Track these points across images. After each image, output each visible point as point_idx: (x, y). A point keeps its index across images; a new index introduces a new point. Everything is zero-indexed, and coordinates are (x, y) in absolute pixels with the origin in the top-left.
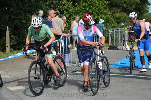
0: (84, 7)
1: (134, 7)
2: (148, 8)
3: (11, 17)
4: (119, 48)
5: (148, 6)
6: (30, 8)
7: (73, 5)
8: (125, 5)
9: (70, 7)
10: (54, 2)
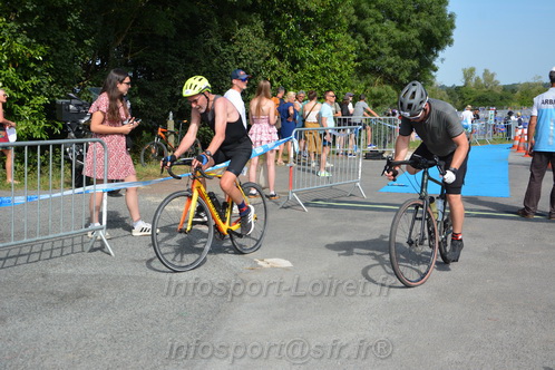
0: (312, 72)
1: (407, 74)
2: (433, 77)
4: (385, 155)
5: (434, 73)
7: (291, 69)
8: (390, 70)
9: (285, 72)
10: (255, 62)
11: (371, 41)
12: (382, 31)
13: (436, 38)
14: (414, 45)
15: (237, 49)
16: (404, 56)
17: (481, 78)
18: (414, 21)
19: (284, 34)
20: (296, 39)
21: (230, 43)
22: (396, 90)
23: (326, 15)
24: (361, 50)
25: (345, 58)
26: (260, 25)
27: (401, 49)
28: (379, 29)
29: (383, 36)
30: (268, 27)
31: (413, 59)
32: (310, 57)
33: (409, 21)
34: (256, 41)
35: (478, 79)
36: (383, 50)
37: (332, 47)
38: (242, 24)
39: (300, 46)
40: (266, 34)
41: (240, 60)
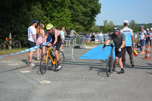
0: (57, 21)
1: (87, 22)
2: (95, 23)
3: (11, 27)
4: (80, 47)
5: (95, 22)
6: (23, 21)
7: (50, 19)
8: (81, 21)
9: (48, 20)
10: (39, 17)
11: (76, 11)
12: (79, 8)
13: (95, 11)
14: (89, 13)
15: (33, 13)
16: (86, 16)
17: (109, 23)
18: (89, 6)
19: (48, 8)
20: (52, 10)
21: (30, 11)
22: (84, 27)
23: (61, 3)
24: (73, 14)
25: (67, 16)
26: (40, 5)
27: (85, 14)
28: (78, 8)
29: (79, 10)
30: (43, 6)
31: (89, 17)
32: (56, 16)
33: (87, 5)
34: (39, 11)
35: (108, 24)
36: (79, 14)
37: (64, 13)
38: (34, 5)
39: (53, 12)
40: (42, 8)
41: (34, 16)
